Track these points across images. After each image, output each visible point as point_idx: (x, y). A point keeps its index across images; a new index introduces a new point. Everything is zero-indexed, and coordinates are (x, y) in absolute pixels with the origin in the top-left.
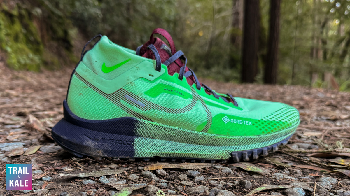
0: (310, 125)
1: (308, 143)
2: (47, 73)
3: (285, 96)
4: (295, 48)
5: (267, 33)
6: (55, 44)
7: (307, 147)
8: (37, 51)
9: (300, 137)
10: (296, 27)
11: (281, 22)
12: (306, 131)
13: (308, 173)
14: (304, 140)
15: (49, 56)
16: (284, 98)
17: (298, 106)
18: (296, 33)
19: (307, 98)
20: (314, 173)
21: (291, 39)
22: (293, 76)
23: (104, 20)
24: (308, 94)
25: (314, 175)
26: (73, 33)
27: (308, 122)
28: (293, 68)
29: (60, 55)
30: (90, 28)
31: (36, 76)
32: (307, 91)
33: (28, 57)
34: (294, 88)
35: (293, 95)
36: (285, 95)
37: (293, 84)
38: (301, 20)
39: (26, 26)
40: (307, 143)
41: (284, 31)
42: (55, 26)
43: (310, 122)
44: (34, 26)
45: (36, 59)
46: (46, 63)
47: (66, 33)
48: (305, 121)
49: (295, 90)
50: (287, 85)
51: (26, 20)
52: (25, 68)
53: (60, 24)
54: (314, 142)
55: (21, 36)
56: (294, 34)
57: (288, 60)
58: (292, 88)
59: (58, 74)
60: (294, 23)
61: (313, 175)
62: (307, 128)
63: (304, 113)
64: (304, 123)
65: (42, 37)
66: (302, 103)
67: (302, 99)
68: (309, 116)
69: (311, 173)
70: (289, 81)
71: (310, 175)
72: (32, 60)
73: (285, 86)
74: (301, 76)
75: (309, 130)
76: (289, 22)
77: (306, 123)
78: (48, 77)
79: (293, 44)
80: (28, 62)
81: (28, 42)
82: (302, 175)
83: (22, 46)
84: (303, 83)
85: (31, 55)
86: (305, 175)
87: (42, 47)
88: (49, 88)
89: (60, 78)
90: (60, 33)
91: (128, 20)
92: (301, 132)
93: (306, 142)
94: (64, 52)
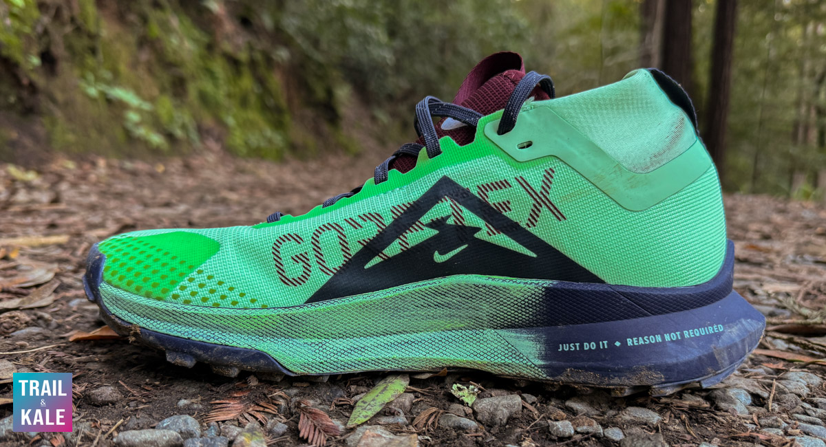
0: (779, 271)
1: (770, 305)
2: (295, 164)
3: (734, 215)
4: (761, 123)
5: (705, 93)
6: (309, 113)
7: (767, 313)
8: (278, 125)
9: (753, 293)
10: (765, 83)
11: (735, 72)
12: (768, 282)
13: (762, 361)
14: (763, 299)
15: (299, 133)
16: (734, 217)
17: (759, 234)
18: (764, 94)
19: (778, 218)
20: (774, 363)
21: (753, 105)
22: (756, 177)
23: (398, 69)
24: (782, 212)
25: (775, 366)
26: (343, 93)
27: (775, 264)
28: (756, 160)
29: (318, 133)
30: (372, 86)
32: (781, 206)
33: (264, 137)
34: (755, 200)
35: (751, 212)
36: (735, 212)
37: (755, 192)
38: (776, 70)
39: (261, 81)
40: (767, 305)
41: (739, 89)
42: (312, 81)
43: (778, 266)
44: (276, 81)
45: (278, 139)
46: (293, 147)
47: (330, 93)
48: (769, 264)
49: (756, 204)
50: (742, 192)
51: (262, 70)
52: (257, 154)
53: (320, 78)
54: (778, 304)
55: (253, 99)
56: (761, 96)
57: (746, 147)
58: (751, 199)
59: (313, 165)
60: (761, 76)
61: (772, 367)
62: (773, 276)
63: (770, 248)
64: (767, 267)
65: (290, 100)
66: (767, 229)
67: (768, 221)
68: (778, 253)
69: (768, 362)
70: (747, 186)
71: (767, 366)
72: (270, 141)
73: (737, 196)
74: (771, 178)
75: (775, 280)
76: (749, 74)
77: (772, 267)
78: (295, 172)
79: (758, 114)
80: (263, 144)
81: (264, 108)
82: (749, 366)
83: (253, 115)
84: (775, 191)
85: (269, 132)
86: (756, 365)
87: (287, 118)
88: (295, 190)
89: (315, 173)
90: (320, 94)
91: (442, 70)
92: (758, 283)
93: (765, 302)
94: (326, 128)
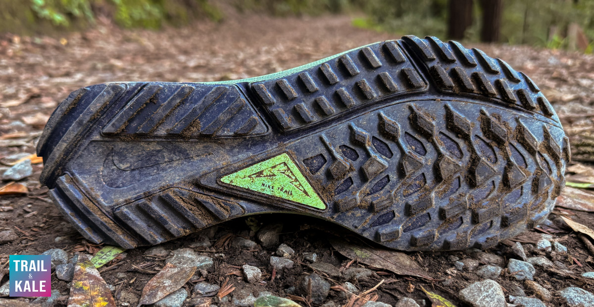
24: (534, 59)
28: (526, 16)
31: (154, 36)
32: (535, 54)
45: (156, 11)
46: (169, 17)
52: (140, 24)
59: (185, 31)
72: (149, 14)
78: (171, 38)
80: (144, 16)
88: (167, 55)
89: (186, 37)
